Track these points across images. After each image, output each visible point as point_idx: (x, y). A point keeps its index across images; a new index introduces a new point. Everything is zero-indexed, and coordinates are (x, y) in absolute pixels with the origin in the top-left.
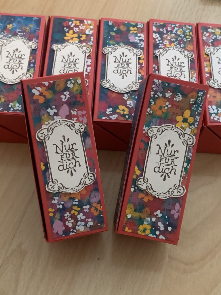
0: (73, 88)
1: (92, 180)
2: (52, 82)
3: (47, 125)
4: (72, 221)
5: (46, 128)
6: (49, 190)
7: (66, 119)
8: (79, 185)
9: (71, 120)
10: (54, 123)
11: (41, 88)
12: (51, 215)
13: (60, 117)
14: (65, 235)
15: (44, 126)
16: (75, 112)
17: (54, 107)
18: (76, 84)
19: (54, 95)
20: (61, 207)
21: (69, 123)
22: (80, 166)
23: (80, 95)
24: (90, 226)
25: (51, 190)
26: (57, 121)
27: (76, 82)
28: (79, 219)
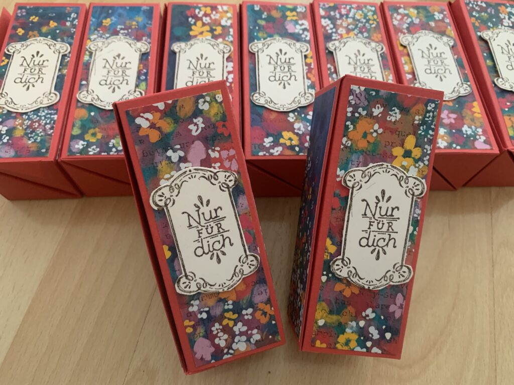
0: (209, 110)
1: (254, 267)
2: (170, 102)
3: (168, 179)
4: (226, 336)
5: (168, 186)
6: (182, 291)
7: (201, 166)
8: (233, 276)
9: (210, 167)
10: (181, 175)
11: (152, 114)
12: (189, 330)
13: (190, 164)
14: (216, 361)
15: (163, 183)
16: (216, 152)
17: (178, 147)
18: (214, 103)
19: (175, 125)
20: (204, 316)
21: (207, 174)
22: (231, 245)
23: (222, 123)
24: (257, 341)
25: (185, 292)
26: (186, 171)
27: (214, 100)
28: (237, 333)
